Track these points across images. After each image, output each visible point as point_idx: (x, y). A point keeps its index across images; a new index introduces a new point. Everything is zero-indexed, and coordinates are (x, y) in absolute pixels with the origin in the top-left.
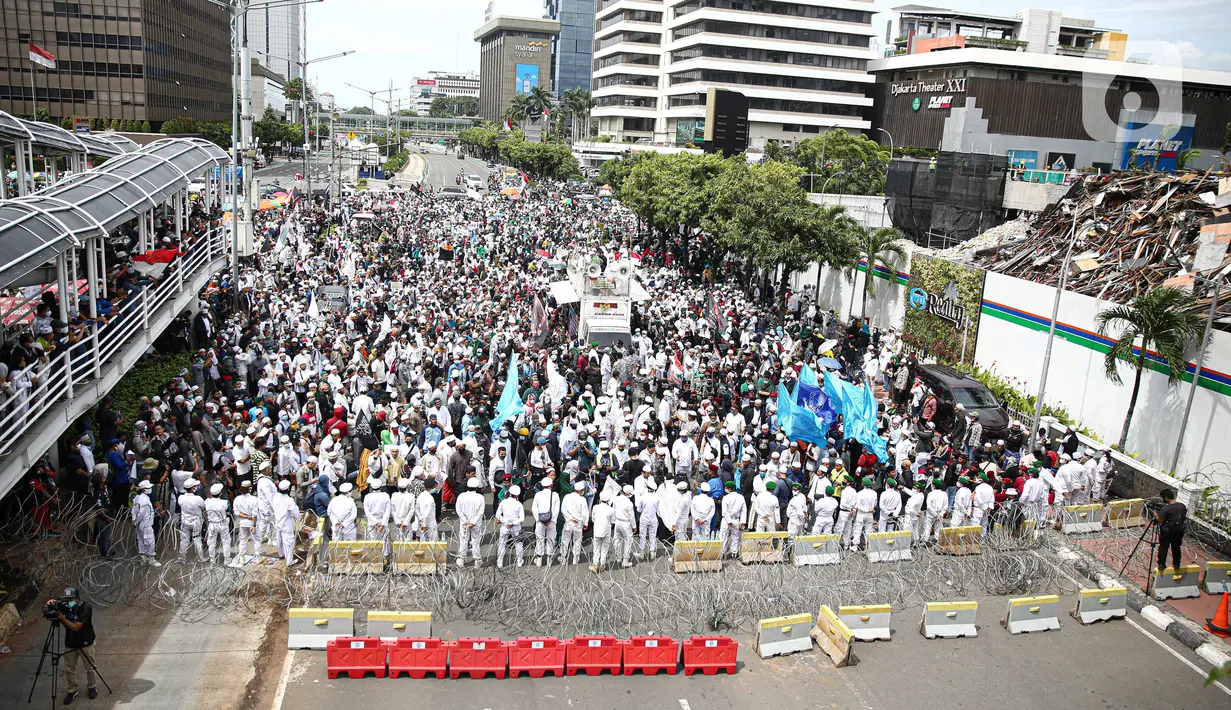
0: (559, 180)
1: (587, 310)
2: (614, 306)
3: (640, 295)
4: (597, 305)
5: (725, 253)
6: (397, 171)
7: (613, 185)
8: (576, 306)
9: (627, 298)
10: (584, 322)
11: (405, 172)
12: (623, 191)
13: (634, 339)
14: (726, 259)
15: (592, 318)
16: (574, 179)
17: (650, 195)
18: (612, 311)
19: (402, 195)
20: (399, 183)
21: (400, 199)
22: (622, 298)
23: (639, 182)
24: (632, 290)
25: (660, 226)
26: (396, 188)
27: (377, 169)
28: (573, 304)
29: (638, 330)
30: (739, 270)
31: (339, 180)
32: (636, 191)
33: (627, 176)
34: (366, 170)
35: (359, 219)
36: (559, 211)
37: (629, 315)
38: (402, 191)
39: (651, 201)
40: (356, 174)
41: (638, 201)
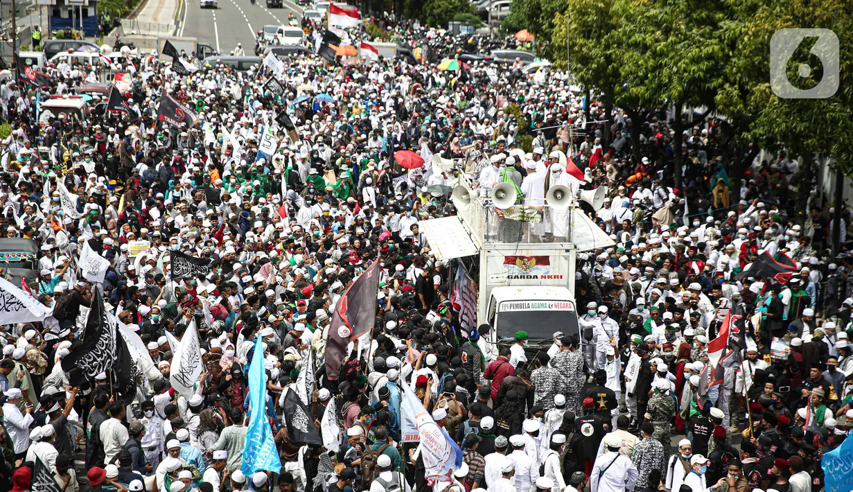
0: (433, 25)
1: (492, 270)
2: (543, 260)
3: (592, 237)
4: (510, 260)
5: (756, 152)
6: (125, 15)
7: (536, 30)
8: (471, 264)
9: (566, 245)
10: (488, 292)
11: (139, 18)
12: (556, 40)
13: (583, 322)
14: (756, 163)
15: (502, 284)
16: (463, 21)
17: (607, 47)
18: (541, 270)
19: (136, 62)
20: (130, 39)
21: (132, 69)
22: (557, 245)
23: (585, 24)
24: (577, 230)
25: (629, 104)
26: (125, 49)
27: (85, 11)
28: (467, 260)
29: (592, 304)
30: (785, 185)
31: (13, 35)
32: (580, 41)
33: (562, 13)
34: (65, 15)
35: (55, 110)
36: (434, 84)
37: (571, 276)
38: (135, 53)
39: (609, 59)
40: (45, 23)
41: (585, 60)
